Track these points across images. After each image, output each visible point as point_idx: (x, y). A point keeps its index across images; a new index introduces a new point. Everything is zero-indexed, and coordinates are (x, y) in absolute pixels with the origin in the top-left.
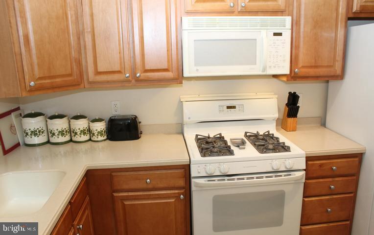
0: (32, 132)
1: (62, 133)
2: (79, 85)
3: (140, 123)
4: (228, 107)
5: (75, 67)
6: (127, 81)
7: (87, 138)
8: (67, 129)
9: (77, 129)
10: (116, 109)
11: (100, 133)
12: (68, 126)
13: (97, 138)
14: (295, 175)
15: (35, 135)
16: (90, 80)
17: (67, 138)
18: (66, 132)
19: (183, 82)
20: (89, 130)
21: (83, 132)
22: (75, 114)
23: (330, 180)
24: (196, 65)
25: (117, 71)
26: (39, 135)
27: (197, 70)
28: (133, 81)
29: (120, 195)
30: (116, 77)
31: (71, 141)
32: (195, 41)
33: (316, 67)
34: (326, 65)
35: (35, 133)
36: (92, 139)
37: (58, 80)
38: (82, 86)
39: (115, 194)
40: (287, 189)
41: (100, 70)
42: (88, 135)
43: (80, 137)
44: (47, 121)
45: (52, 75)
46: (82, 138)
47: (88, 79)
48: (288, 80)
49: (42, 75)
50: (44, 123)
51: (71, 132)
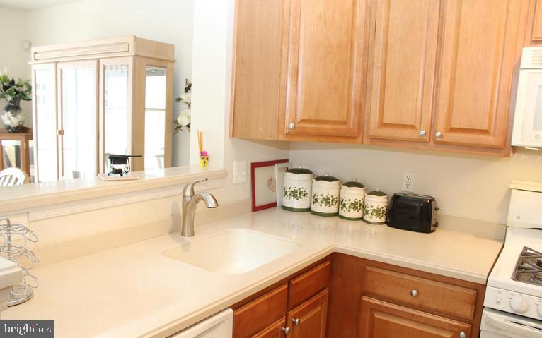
0: (292, 191)
1: (327, 201)
2: (354, 138)
3: (436, 209)
5: (353, 113)
6: (421, 141)
7: (358, 214)
8: (334, 197)
9: (347, 199)
10: (408, 183)
11: (376, 212)
12: (337, 194)
13: (371, 218)
15: (295, 196)
16: (371, 134)
17: (333, 209)
18: (332, 201)
20: (363, 206)
21: (354, 206)
22: (349, 180)
24: (537, 128)
25: (409, 126)
26: (300, 197)
27: (537, 137)
28: (432, 143)
29: (371, 301)
30: (407, 134)
31: (337, 214)
35: (294, 194)
36: (365, 218)
37: (327, 126)
38: (360, 139)
39: (364, 298)
41: (386, 121)
42: (361, 211)
43: (349, 211)
44: (312, 182)
45: (319, 118)
46: (350, 213)
47: (368, 133)
49: (306, 118)
50: (309, 183)
51: (340, 202)
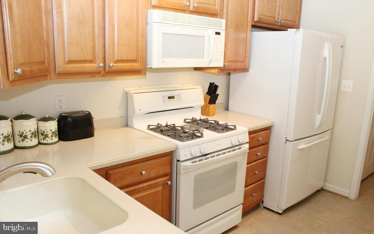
1: (8, 138)
3: (93, 118)
4: (170, 98)
5: (46, 53)
7: (35, 141)
9: (27, 131)
10: (61, 105)
11: (55, 134)
14: (244, 147)
19: (147, 73)
21: (35, 135)
23: (256, 149)
24: (163, 57)
25: (89, 60)
27: (164, 62)
32: (163, 33)
33: (235, 61)
34: (241, 60)
36: (45, 142)
38: (49, 76)
40: (238, 160)
43: (31, 140)
46: (32, 142)
48: (219, 72)
